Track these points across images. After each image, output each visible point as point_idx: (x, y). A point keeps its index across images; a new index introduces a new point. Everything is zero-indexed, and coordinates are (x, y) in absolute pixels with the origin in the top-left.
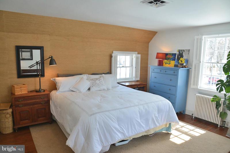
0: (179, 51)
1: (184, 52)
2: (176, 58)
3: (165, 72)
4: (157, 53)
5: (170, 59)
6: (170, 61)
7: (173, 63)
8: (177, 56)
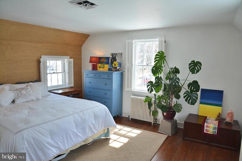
0: (112, 54)
1: (116, 56)
2: (110, 61)
3: (100, 76)
4: (91, 57)
5: (104, 63)
6: (104, 65)
7: (107, 67)
8: (110, 59)
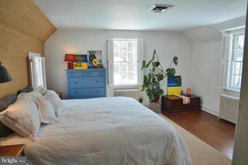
0: (90, 52)
4: (66, 55)
6: (81, 63)
7: (85, 65)
